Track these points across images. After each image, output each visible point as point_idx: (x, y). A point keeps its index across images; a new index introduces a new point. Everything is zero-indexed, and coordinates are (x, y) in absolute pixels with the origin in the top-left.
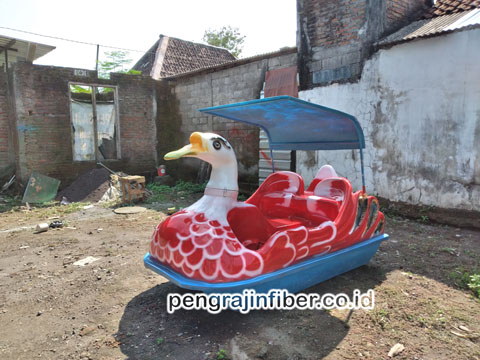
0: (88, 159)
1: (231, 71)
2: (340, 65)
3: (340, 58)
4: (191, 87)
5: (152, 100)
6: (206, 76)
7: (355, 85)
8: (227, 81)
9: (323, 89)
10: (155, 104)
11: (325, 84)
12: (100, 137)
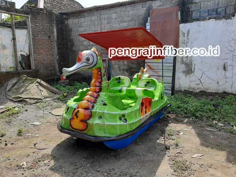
0: (12, 70)
1: (118, 10)
2: (217, 7)
3: (217, 2)
4: (82, 20)
5: (53, 27)
6: (96, 12)
7: (230, 20)
8: (114, 16)
9: (202, 22)
11: (204, 19)
12: (19, 54)
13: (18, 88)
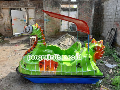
0: (66, 31)
5: (92, 9)
10: (93, 10)
13: (62, 39)
